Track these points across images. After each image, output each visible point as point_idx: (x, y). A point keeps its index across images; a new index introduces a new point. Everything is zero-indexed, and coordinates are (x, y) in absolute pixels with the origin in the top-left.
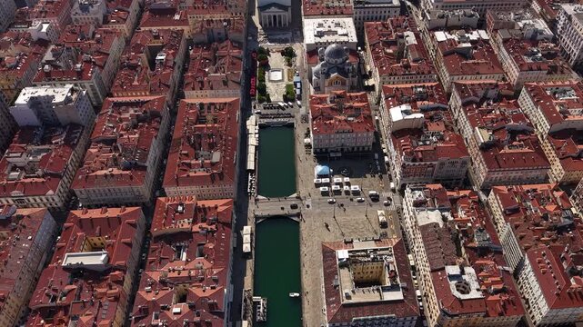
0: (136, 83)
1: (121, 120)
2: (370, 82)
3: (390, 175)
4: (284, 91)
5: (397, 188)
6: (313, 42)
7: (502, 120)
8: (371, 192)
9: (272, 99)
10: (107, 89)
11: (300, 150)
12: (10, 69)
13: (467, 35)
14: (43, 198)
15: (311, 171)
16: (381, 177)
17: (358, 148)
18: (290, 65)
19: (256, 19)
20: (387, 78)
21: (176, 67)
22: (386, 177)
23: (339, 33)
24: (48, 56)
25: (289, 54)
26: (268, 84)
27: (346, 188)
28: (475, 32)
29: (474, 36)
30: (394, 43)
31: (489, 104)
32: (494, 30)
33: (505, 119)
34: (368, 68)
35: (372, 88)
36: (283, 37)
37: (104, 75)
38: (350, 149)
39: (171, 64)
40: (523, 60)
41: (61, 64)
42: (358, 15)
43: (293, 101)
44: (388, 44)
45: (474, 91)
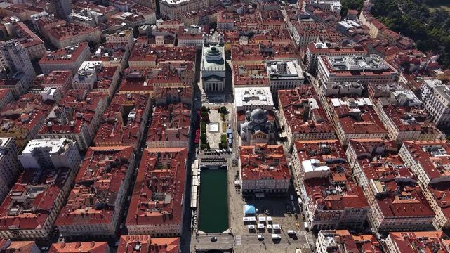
0: (112, 135)
1: (99, 166)
2: (284, 135)
3: (303, 215)
4: (219, 140)
5: (310, 228)
6: (241, 105)
7: (391, 174)
8: (289, 231)
9: (211, 146)
10: (92, 137)
11: (232, 190)
12: (24, 123)
13: (356, 102)
14: (33, 231)
15: (240, 209)
16: (296, 217)
17: (277, 190)
18: (224, 120)
19: (200, 85)
20: (298, 135)
21: (142, 123)
22: (300, 216)
23: (260, 99)
24: (52, 115)
25: (223, 112)
26: (208, 134)
27: (269, 226)
28: (361, 100)
29: (361, 102)
30: (301, 106)
31: (378, 159)
32: (375, 97)
33: (394, 173)
34: (282, 124)
35: (285, 139)
36: (219, 99)
37: (90, 128)
38: (271, 191)
39: (139, 120)
40: (400, 123)
41: (60, 121)
42: (273, 85)
43: (226, 148)
44: (296, 107)
45: (366, 148)
